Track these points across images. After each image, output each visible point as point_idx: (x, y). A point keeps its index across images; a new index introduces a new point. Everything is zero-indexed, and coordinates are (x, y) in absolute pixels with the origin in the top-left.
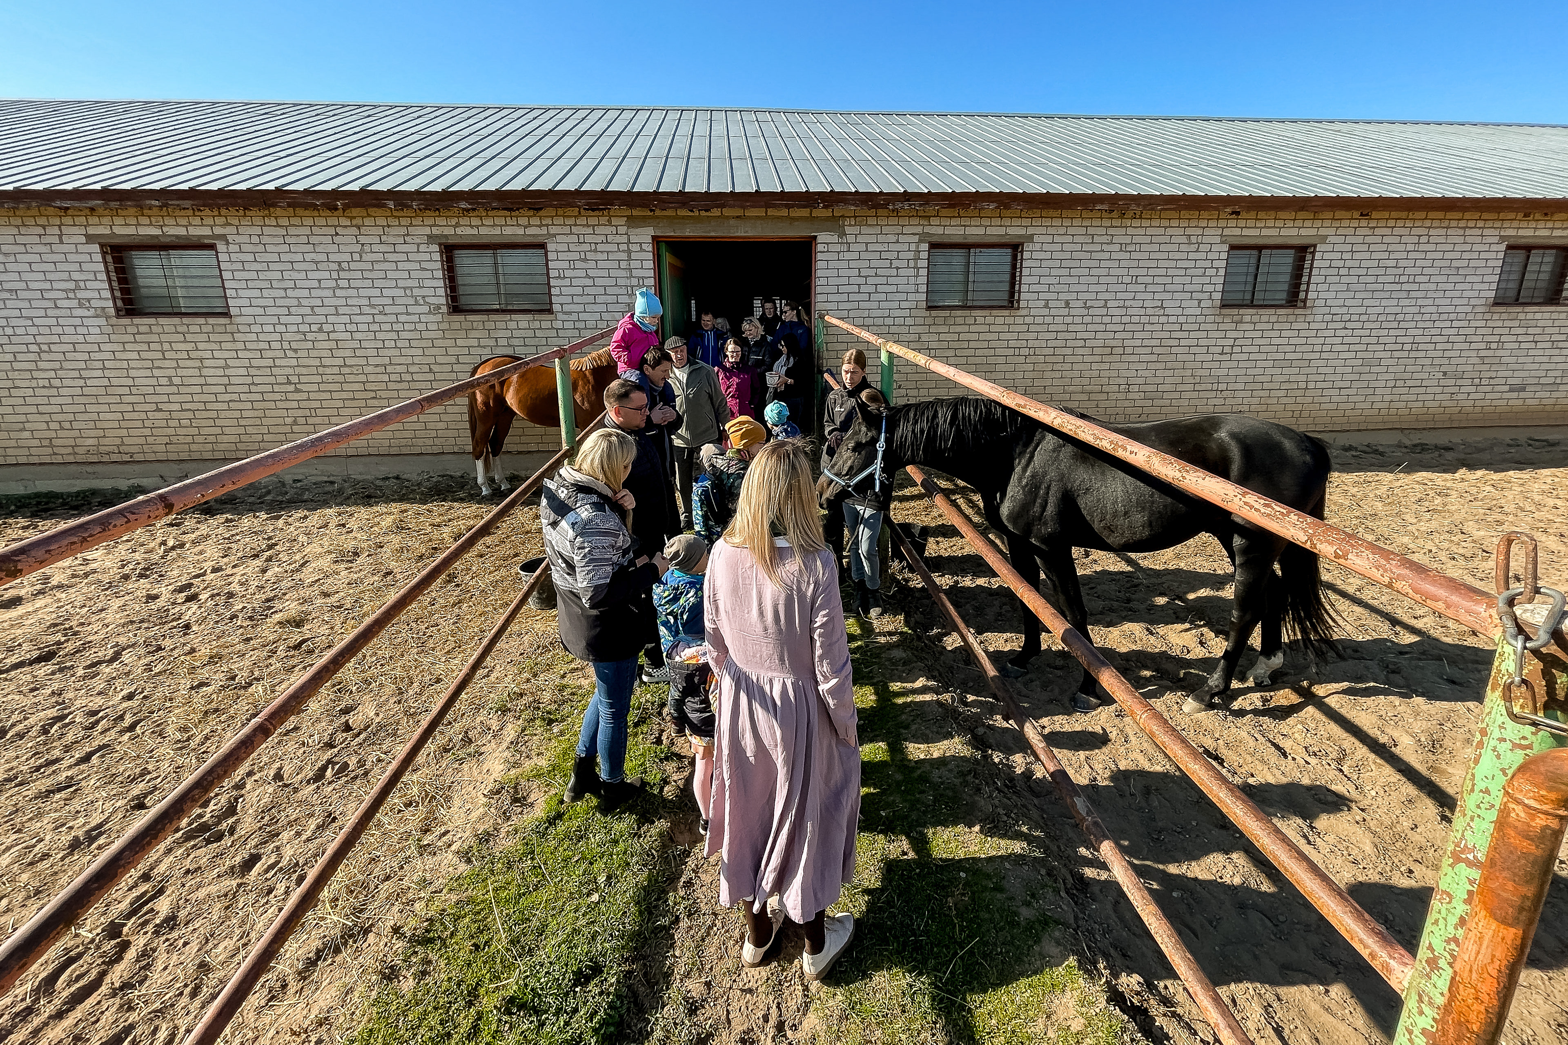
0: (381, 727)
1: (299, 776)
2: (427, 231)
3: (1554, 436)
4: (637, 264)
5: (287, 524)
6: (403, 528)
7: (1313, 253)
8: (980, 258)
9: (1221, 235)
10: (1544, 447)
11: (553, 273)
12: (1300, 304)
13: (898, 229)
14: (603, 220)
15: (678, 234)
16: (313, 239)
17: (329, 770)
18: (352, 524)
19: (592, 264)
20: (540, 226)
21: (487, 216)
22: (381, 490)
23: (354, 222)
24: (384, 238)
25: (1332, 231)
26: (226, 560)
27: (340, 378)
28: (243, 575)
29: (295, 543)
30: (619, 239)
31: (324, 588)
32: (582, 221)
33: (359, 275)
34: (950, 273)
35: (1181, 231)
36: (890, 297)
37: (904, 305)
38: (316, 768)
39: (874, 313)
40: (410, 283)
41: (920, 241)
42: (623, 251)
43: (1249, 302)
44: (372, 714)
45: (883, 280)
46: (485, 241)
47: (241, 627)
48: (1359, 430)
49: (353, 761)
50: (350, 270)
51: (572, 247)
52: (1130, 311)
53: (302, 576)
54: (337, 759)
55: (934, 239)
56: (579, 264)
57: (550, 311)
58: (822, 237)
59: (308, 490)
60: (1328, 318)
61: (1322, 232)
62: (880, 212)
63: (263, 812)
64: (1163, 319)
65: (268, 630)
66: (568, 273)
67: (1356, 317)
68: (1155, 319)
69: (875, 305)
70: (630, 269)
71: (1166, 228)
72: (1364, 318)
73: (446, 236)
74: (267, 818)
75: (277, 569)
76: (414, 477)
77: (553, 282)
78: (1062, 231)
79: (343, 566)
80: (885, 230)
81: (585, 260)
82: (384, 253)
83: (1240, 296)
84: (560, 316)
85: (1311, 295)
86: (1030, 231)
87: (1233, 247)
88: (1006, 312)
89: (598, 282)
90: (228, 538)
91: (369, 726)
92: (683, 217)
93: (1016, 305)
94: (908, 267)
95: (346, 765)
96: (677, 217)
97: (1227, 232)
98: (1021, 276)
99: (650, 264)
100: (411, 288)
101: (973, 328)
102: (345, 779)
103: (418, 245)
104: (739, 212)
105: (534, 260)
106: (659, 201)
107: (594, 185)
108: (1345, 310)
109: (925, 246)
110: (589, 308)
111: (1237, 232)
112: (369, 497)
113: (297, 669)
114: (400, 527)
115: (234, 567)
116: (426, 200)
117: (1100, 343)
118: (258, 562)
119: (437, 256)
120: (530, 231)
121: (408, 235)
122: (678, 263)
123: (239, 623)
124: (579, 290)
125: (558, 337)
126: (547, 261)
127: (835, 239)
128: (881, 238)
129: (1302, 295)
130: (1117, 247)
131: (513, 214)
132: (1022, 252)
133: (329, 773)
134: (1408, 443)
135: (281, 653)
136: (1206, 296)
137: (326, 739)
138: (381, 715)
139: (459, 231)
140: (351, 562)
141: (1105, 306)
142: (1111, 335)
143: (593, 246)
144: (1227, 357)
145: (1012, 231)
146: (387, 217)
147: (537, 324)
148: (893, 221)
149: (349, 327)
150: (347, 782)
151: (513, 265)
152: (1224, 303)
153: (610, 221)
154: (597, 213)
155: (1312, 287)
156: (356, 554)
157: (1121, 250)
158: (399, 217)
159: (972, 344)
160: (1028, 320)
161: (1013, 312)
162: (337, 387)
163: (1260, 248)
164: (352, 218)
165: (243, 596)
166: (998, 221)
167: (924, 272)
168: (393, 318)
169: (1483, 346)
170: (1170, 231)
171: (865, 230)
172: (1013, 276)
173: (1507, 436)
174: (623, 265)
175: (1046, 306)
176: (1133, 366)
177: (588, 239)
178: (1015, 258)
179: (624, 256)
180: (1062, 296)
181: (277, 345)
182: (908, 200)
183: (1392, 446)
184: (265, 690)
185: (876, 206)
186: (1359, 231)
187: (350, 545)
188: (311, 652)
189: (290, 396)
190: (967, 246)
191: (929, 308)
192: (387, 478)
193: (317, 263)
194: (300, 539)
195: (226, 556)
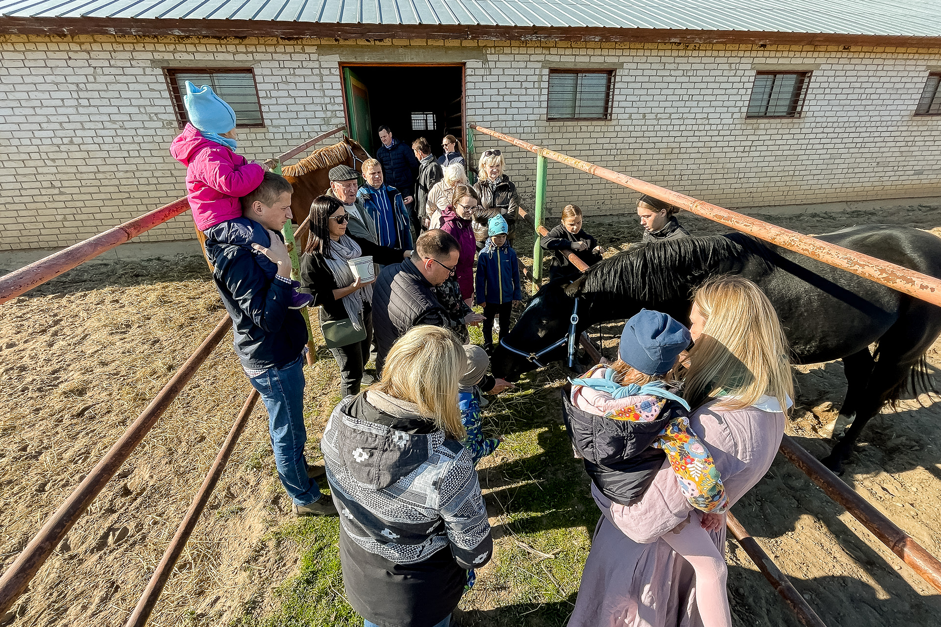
0: (155, 489)
1: (84, 546)
2: (149, 56)
3: (934, 203)
4: (328, 86)
5: (70, 302)
6: (166, 302)
7: (810, 77)
8: (586, 81)
9: (752, 64)
10: (928, 211)
11: (261, 94)
12: (797, 115)
13: (526, 58)
14: (298, 48)
15: (359, 60)
16: (50, 63)
17: (111, 537)
18: (124, 299)
19: (293, 86)
20: (247, 53)
21: (200, 43)
22: (146, 270)
23: (84, 47)
24: (112, 62)
25: (824, 61)
26: (19, 336)
27: (97, 183)
28: (33, 350)
29: (77, 318)
30: (311, 65)
31: (103, 357)
32: (280, 49)
33: (96, 95)
34: (563, 92)
35: (725, 60)
36: (521, 111)
37: (531, 117)
38: (99, 536)
39: (510, 124)
40: (142, 102)
41: (543, 67)
42: (317, 75)
43: (763, 114)
44: (147, 477)
45: (516, 98)
46: (201, 65)
47: (32, 398)
48: (822, 203)
49: (131, 526)
50: (87, 90)
51: (275, 72)
52: (686, 122)
53: (83, 348)
54: (117, 526)
55: (554, 66)
56: (281, 86)
57: (262, 125)
58: (471, 63)
59: (86, 271)
60: (813, 125)
61: (818, 61)
62: (514, 43)
63: (51, 588)
64: (708, 128)
65: (55, 400)
66: (274, 94)
67: (830, 125)
68: (701, 127)
69: (510, 117)
70: (323, 90)
71: (715, 57)
72: (836, 125)
73: (167, 61)
74: (55, 594)
75: (62, 343)
76: (172, 258)
77: (262, 101)
78: (644, 59)
79: (118, 337)
80: (517, 58)
81: (287, 83)
82: (115, 75)
83: (757, 110)
84: (271, 129)
85: (805, 109)
86: (622, 59)
87: (759, 73)
88: (602, 123)
89: (298, 100)
90: (21, 317)
91: (144, 489)
92: (362, 46)
93: (609, 117)
94: (534, 88)
95: (125, 530)
96: (357, 46)
97: (756, 61)
98: (613, 95)
99: (339, 86)
100: (144, 106)
101: (579, 135)
102: (125, 546)
103: (144, 68)
104: (405, 42)
105: (245, 83)
106: (342, 31)
107: (287, 16)
108: (824, 119)
109: (546, 71)
110: (293, 122)
111: (763, 60)
112: (137, 276)
113: (80, 435)
114: (163, 301)
115: (26, 342)
116: (143, 27)
117: (665, 145)
118: (47, 337)
119: (162, 79)
120: (239, 57)
121: (133, 59)
122: (359, 85)
123: (30, 395)
124: (284, 108)
125: (271, 146)
126: (255, 83)
127: (480, 65)
128: (514, 65)
129: (799, 109)
130: (680, 73)
131: (222, 42)
132: (615, 76)
133: (110, 540)
134: (849, 210)
135: (66, 422)
136: (737, 110)
137: (107, 506)
138: (155, 477)
139: (177, 56)
140: (124, 333)
141: (670, 118)
142: (672, 139)
143: (292, 70)
144: (746, 154)
145: (609, 60)
146: (112, 43)
147: (253, 136)
148: (523, 50)
149: (96, 140)
150: (126, 550)
151: (229, 87)
152: (749, 114)
153: (303, 49)
154: (292, 42)
155: (806, 102)
156: (128, 326)
157: (683, 75)
158: (123, 43)
159: (578, 147)
160: (618, 128)
161: (607, 123)
162: (96, 190)
163: (775, 73)
164: (81, 44)
165: (34, 369)
166: (598, 52)
167: (545, 92)
168: (133, 132)
169: (903, 144)
170: (718, 60)
171: (502, 57)
172: (608, 95)
173: (906, 204)
174: (317, 86)
175: (630, 118)
176: (685, 162)
177: (287, 64)
178: (609, 81)
179: (318, 79)
180: (641, 110)
181: (37, 156)
182: (536, 33)
183: (839, 213)
184: (52, 459)
185: (511, 38)
186: (842, 61)
187: (122, 319)
188: (92, 418)
189: (56, 198)
190: (576, 72)
191: (549, 120)
192: (151, 260)
193: (57, 84)
194: (81, 314)
195: (19, 332)
